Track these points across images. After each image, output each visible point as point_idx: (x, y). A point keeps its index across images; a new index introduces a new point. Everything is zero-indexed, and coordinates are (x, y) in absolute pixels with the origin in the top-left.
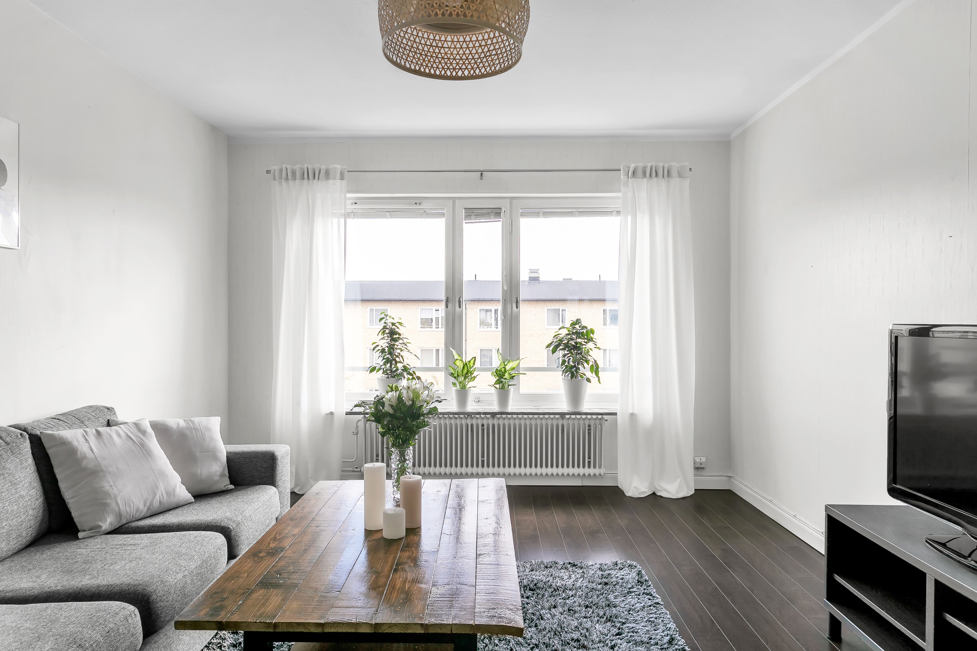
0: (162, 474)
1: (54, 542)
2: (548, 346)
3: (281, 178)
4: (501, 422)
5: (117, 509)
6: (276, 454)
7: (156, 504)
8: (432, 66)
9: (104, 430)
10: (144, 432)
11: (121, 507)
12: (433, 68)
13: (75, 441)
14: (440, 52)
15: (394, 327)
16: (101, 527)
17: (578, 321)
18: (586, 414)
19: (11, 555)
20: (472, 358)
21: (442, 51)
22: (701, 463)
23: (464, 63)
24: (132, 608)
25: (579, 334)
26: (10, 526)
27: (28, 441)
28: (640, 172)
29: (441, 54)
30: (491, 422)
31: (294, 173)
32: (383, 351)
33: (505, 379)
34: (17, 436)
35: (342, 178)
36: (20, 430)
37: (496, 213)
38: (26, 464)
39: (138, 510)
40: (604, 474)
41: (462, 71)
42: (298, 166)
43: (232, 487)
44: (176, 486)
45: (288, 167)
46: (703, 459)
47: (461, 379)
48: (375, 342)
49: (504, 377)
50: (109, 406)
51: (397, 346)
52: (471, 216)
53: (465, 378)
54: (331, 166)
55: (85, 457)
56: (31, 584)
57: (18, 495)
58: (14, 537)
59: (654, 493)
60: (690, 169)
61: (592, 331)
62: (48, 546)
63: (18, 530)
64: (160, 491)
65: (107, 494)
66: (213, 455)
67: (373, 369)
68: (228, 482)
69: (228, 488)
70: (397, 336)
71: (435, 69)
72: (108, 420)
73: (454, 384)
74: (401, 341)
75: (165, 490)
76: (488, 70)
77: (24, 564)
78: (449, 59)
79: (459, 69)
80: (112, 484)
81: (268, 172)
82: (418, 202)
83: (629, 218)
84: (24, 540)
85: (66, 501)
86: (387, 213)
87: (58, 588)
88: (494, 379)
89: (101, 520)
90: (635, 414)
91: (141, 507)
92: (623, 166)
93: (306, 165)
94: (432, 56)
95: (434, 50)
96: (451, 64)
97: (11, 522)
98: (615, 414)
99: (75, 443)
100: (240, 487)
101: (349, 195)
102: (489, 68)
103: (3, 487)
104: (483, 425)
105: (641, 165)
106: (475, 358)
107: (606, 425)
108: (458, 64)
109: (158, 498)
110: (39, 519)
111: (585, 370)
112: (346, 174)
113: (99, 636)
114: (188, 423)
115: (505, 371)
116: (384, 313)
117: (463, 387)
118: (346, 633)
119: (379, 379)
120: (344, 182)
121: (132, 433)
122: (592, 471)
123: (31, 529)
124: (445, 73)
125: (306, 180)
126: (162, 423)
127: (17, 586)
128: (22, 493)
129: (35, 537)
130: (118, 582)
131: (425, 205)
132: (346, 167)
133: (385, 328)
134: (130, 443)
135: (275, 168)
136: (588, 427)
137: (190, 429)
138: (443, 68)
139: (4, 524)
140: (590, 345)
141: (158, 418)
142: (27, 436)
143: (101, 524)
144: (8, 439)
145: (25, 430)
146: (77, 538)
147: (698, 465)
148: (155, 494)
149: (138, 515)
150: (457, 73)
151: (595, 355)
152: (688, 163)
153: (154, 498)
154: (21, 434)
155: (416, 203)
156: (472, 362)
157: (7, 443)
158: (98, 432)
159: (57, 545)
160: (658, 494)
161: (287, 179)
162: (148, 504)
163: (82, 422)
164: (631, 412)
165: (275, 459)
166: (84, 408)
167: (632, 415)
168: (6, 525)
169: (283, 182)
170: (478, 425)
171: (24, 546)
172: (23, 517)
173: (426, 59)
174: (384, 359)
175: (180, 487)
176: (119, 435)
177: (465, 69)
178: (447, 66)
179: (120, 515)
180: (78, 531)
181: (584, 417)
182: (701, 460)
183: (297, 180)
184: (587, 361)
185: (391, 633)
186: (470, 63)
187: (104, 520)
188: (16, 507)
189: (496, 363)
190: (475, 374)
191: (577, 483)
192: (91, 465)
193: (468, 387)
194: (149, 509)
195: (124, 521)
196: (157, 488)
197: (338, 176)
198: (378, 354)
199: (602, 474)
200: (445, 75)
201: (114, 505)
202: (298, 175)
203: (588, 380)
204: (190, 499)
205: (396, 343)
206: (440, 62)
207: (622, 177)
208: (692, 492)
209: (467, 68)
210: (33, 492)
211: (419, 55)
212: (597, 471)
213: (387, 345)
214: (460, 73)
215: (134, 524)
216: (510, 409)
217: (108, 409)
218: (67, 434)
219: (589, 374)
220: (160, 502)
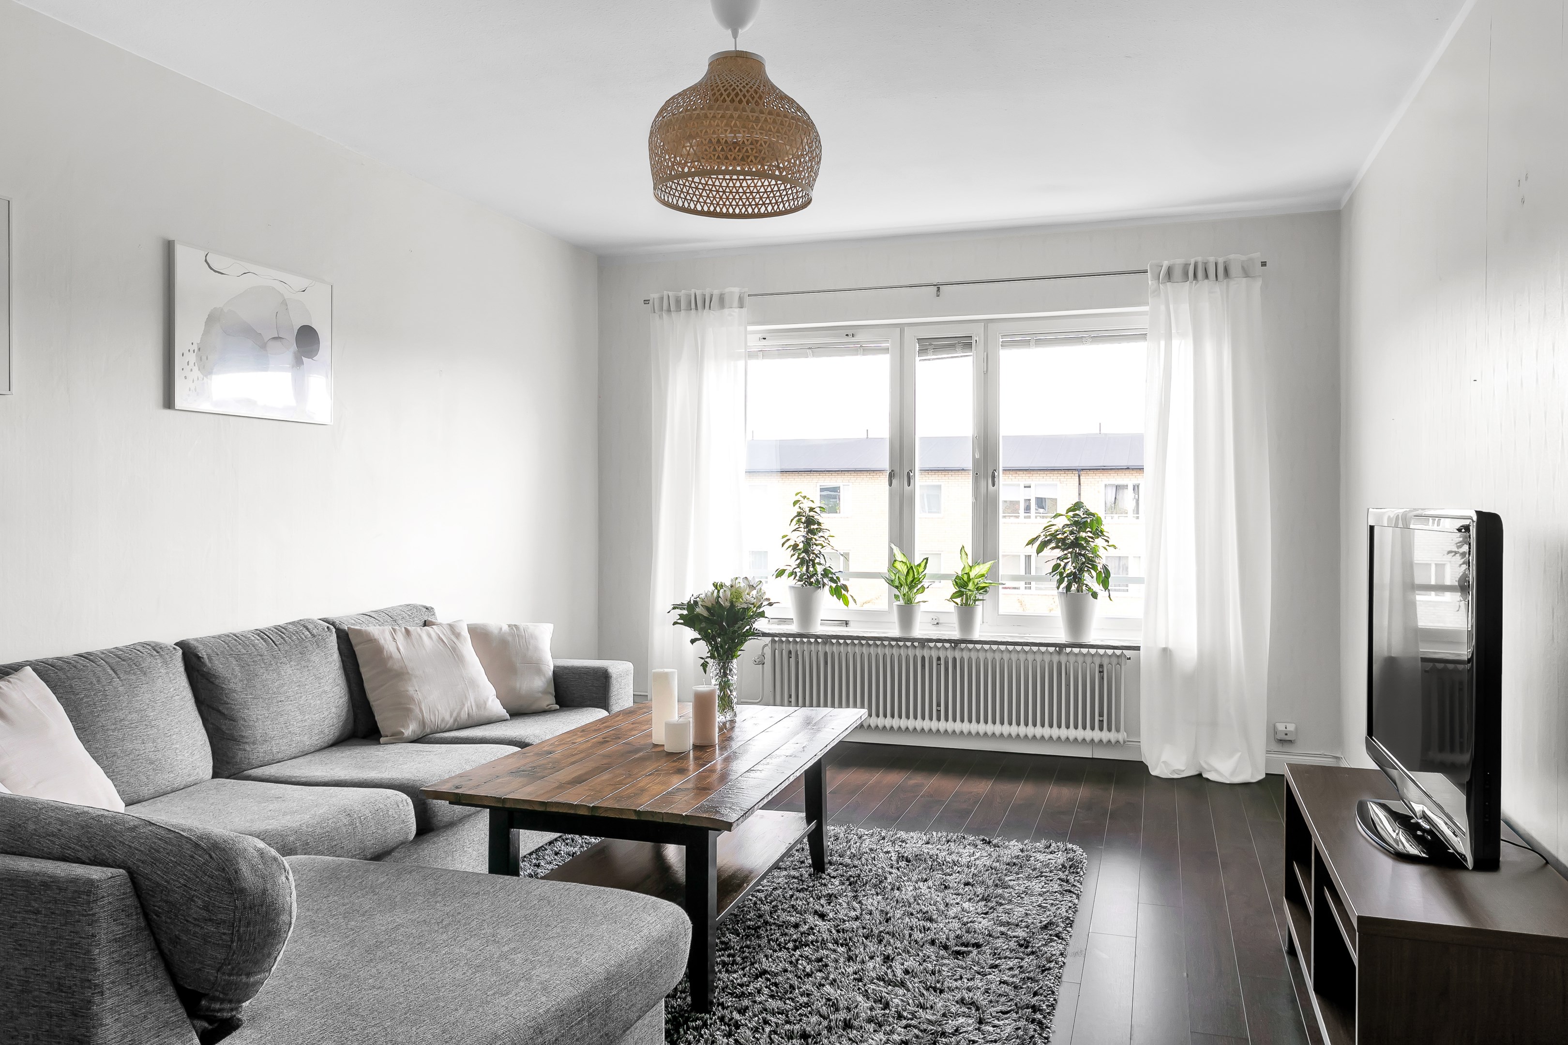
0: (473, 683)
1: (355, 745)
2: (1031, 542)
3: (661, 309)
4: (966, 655)
5: (421, 718)
6: (610, 670)
7: (464, 716)
8: (731, 203)
9: (416, 630)
10: (458, 635)
11: (425, 714)
12: (732, 206)
13: (382, 639)
14: (741, 186)
15: (812, 514)
16: (403, 733)
17: (1078, 506)
18: (1093, 647)
19: (313, 752)
20: (924, 560)
21: (744, 184)
22: (1286, 732)
23: (768, 197)
24: (405, 796)
25: (1080, 525)
26: (312, 720)
27: (334, 636)
28: (1177, 273)
29: (742, 187)
30: (950, 654)
31: (678, 301)
32: (795, 547)
33: (970, 590)
34: (324, 629)
35: (741, 306)
36: (329, 623)
37: (965, 343)
38: (330, 659)
39: (443, 720)
40: (1124, 742)
41: (765, 206)
42: (683, 292)
43: (558, 707)
44: (488, 699)
45: (671, 294)
46: (1291, 727)
47: (905, 589)
48: (786, 534)
49: (968, 588)
50: (428, 605)
51: (816, 540)
52: (927, 349)
53: (911, 588)
54: (727, 290)
55: (390, 657)
56: (324, 774)
57: (321, 690)
58: (316, 732)
59: (1200, 775)
60: (1264, 264)
61: (1099, 521)
62: (350, 748)
63: (321, 726)
64: (469, 702)
65: (411, 699)
66: (535, 666)
67: (780, 573)
68: (554, 701)
69: (551, 707)
70: (816, 526)
71: (734, 207)
72: (425, 621)
73: (896, 597)
74: (821, 534)
75: (475, 701)
76: (791, 204)
77: (324, 759)
78: (751, 193)
79: (762, 205)
80: (417, 689)
81: (646, 302)
82: (850, 331)
83: (1163, 343)
84: (327, 738)
85: (371, 704)
86: (808, 351)
87: (347, 778)
88: (953, 589)
89: (403, 726)
90: (1170, 650)
91: (447, 717)
92: (1150, 266)
93: (693, 291)
94: (731, 192)
95: (734, 184)
96: (754, 198)
97: (314, 717)
98: (1138, 648)
99: (382, 642)
100: (564, 708)
101: (750, 328)
102: (787, 204)
103: (306, 679)
104: (939, 659)
105: (1179, 261)
106: (927, 560)
107: (1126, 667)
108: (761, 198)
109: (467, 710)
110: (343, 718)
111: (1090, 580)
112: (747, 300)
113: (367, 811)
114: (512, 628)
115: (969, 579)
116: (800, 494)
117: (909, 601)
118: (566, 814)
119: (792, 587)
120: (744, 310)
121: (445, 635)
122: (1105, 736)
123: (334, 728)
124: (746, 210)
125: (693, 311)
126: (482, 626)
127: (312, 774)
128: (326, 688)
129: (339, 737)
130: (400, 777)
131: (860, 337)
132: (746, 289)
133: (799, 514)
134: (441, 646)
135: (654, 296)
136: (1099, 667)
137: (513, 635)
138: (744, 205)
139: (307, 717)
140: (1099, 542)
141: (478, 619)
142: (334, 630)
143: (403, 731)
144: (314, 631)
145: (333, 624)
146: (379, 744)
147: (1281, 736)
148: (464, 705)
149: (443, 726)
150: (759, 209)
151: (1105, 557)
152: (1259, 253)
153: (461, 709)
154: (328, 627)
155: (847, 335)
156: (923, 565)
157: (313, 636)
158: (407, 631)
159: (358, 747)
160: (1204, 776)
161: (669, 310)
162: (455, 715)
163: (395, 621)
164: (1164, 646)
165: (608, 677)
166: (400, 606)
167: (1165, 651)
168: (308, 719)
169: (665, 315)
170: (931, 658)
171: (326, 745)
172: (326, 713)
173: (724, 196)
174: (798, 558)
175: (493, 700)
176: (429, 636)
177: (768, 204)
178: (749, 202)
179: (423, 724)
180: (381, 736)
181: (1093, 651)
182: (1286, 728)
183: (682, 311)
184: (1094, 567)
185: (607, 817)
186: (774, 197)
187: (406, 726)
188: (319, 702)
189: (956, 567)
190: (925, 583)
191: (1085, 753)
192: (396, 667)
193: (916, 601)
194: (455, 720)
195: (428, 731)
196: (466, 698)
197: (736, 303)
198: (790, 552)
199: (1121, 741)
200: (746, 213)
201: (417, 711)
202: (683, 305)
203: (1095, 595)
204: (504, 716)
205: (815, 537)
206: (741, 199)
207: (1150, 282)
208: (1261, 776)
209: (771, 203)
210: (337, 689)
211: (714, 193)
212: (1112, 736)
213: (803, 539)
214: (763, 210)
215: (438, 735)
216: (977, 636)
217: (427, 609)
218: (374, 630)
219: (1097, 587)
220: (468, 714)
